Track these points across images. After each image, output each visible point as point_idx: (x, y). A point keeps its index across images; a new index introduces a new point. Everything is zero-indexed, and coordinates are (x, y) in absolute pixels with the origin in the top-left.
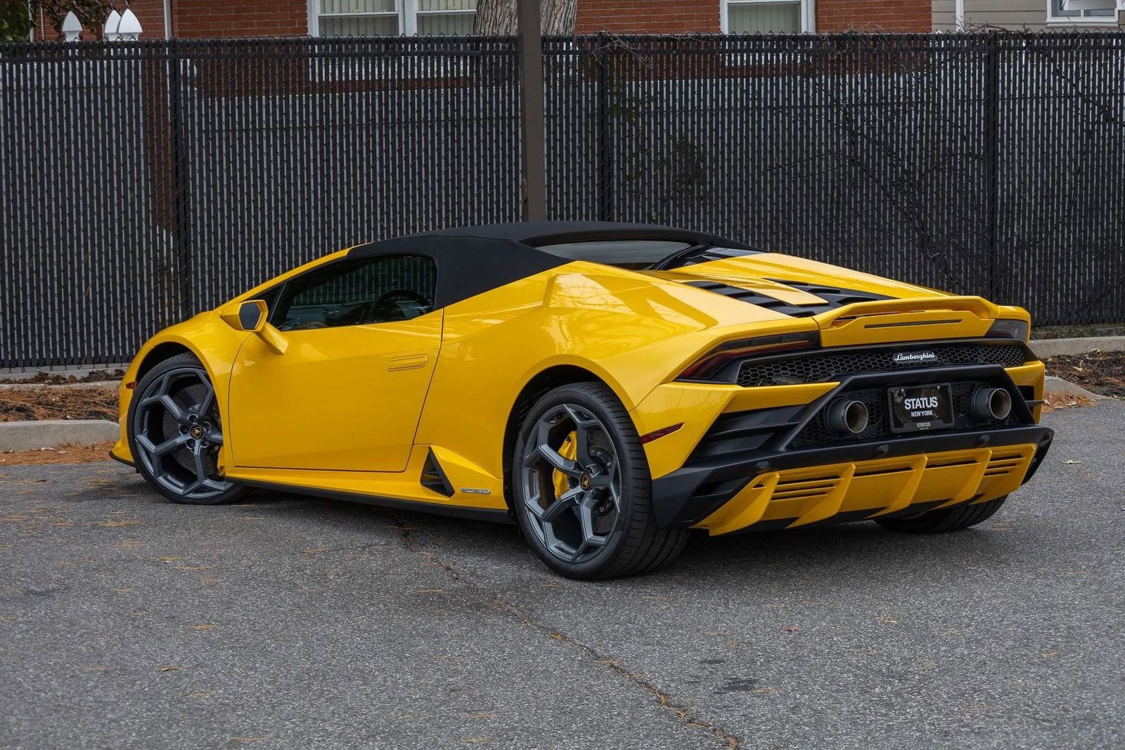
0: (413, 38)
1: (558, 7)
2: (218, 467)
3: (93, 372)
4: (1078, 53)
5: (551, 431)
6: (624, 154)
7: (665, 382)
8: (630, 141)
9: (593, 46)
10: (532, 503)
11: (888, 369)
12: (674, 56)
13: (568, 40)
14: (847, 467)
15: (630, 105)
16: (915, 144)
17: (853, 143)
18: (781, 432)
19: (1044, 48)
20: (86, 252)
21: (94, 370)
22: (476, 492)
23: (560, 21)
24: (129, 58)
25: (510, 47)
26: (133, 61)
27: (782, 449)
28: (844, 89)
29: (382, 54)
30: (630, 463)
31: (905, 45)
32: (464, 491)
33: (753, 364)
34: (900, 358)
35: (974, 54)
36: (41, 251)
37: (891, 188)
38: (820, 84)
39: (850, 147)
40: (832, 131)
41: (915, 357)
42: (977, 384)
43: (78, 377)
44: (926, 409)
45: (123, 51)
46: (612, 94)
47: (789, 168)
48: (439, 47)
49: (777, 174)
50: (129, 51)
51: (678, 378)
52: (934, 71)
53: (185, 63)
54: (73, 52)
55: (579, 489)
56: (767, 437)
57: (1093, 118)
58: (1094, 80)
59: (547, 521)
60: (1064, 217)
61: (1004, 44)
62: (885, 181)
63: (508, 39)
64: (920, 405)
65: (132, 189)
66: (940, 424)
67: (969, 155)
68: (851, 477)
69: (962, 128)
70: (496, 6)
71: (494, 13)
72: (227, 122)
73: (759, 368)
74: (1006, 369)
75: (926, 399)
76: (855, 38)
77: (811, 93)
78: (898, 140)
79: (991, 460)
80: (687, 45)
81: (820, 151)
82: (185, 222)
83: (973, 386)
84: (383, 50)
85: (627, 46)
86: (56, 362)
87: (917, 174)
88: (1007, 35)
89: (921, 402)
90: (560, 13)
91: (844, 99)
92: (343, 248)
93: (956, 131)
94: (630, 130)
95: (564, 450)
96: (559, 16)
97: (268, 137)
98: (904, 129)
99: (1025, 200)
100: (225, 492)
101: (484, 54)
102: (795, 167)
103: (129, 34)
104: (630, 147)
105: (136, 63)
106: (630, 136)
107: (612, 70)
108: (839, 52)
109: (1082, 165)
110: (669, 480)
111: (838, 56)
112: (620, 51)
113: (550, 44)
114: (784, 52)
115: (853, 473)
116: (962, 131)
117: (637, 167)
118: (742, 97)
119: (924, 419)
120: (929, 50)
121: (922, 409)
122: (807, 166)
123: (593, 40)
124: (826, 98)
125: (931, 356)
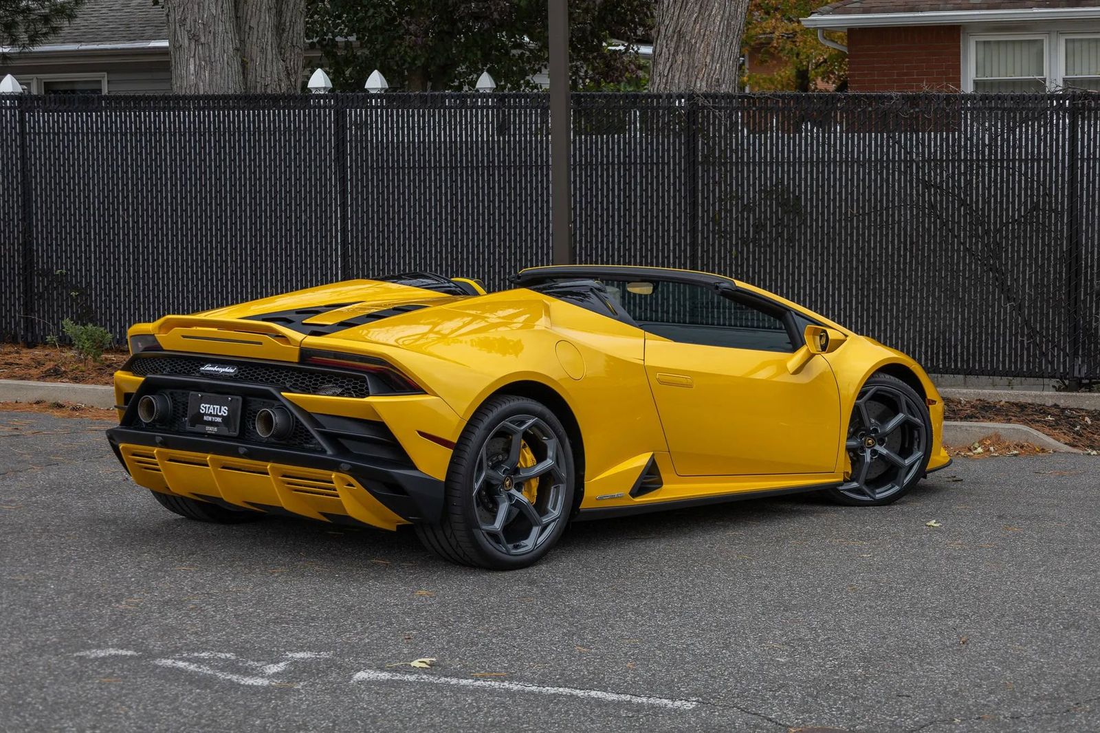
6: (708, 197)
13: (657, 97)
28: (917, 143)
34: (207, 368)
38: (894, 139)
44: (217, 416)
47: (864, 217)
49: (851, 221)
65: (305, 211)
66: (225, 431)
72: (377, 160)
76: (928, 98)
78: (972, 193)
80: (766, 102)
81: (893, 201)
91: (918, 153)
94: (714, 178)
104: (714, 192)
117: (720, 210)
118: (818, 150)
119: (212, 424)
120: (1004, 109)
121: (214, 416)
122: (881, 215)
123: (680, 97)
124: (899, 151)
125: (232, 371)
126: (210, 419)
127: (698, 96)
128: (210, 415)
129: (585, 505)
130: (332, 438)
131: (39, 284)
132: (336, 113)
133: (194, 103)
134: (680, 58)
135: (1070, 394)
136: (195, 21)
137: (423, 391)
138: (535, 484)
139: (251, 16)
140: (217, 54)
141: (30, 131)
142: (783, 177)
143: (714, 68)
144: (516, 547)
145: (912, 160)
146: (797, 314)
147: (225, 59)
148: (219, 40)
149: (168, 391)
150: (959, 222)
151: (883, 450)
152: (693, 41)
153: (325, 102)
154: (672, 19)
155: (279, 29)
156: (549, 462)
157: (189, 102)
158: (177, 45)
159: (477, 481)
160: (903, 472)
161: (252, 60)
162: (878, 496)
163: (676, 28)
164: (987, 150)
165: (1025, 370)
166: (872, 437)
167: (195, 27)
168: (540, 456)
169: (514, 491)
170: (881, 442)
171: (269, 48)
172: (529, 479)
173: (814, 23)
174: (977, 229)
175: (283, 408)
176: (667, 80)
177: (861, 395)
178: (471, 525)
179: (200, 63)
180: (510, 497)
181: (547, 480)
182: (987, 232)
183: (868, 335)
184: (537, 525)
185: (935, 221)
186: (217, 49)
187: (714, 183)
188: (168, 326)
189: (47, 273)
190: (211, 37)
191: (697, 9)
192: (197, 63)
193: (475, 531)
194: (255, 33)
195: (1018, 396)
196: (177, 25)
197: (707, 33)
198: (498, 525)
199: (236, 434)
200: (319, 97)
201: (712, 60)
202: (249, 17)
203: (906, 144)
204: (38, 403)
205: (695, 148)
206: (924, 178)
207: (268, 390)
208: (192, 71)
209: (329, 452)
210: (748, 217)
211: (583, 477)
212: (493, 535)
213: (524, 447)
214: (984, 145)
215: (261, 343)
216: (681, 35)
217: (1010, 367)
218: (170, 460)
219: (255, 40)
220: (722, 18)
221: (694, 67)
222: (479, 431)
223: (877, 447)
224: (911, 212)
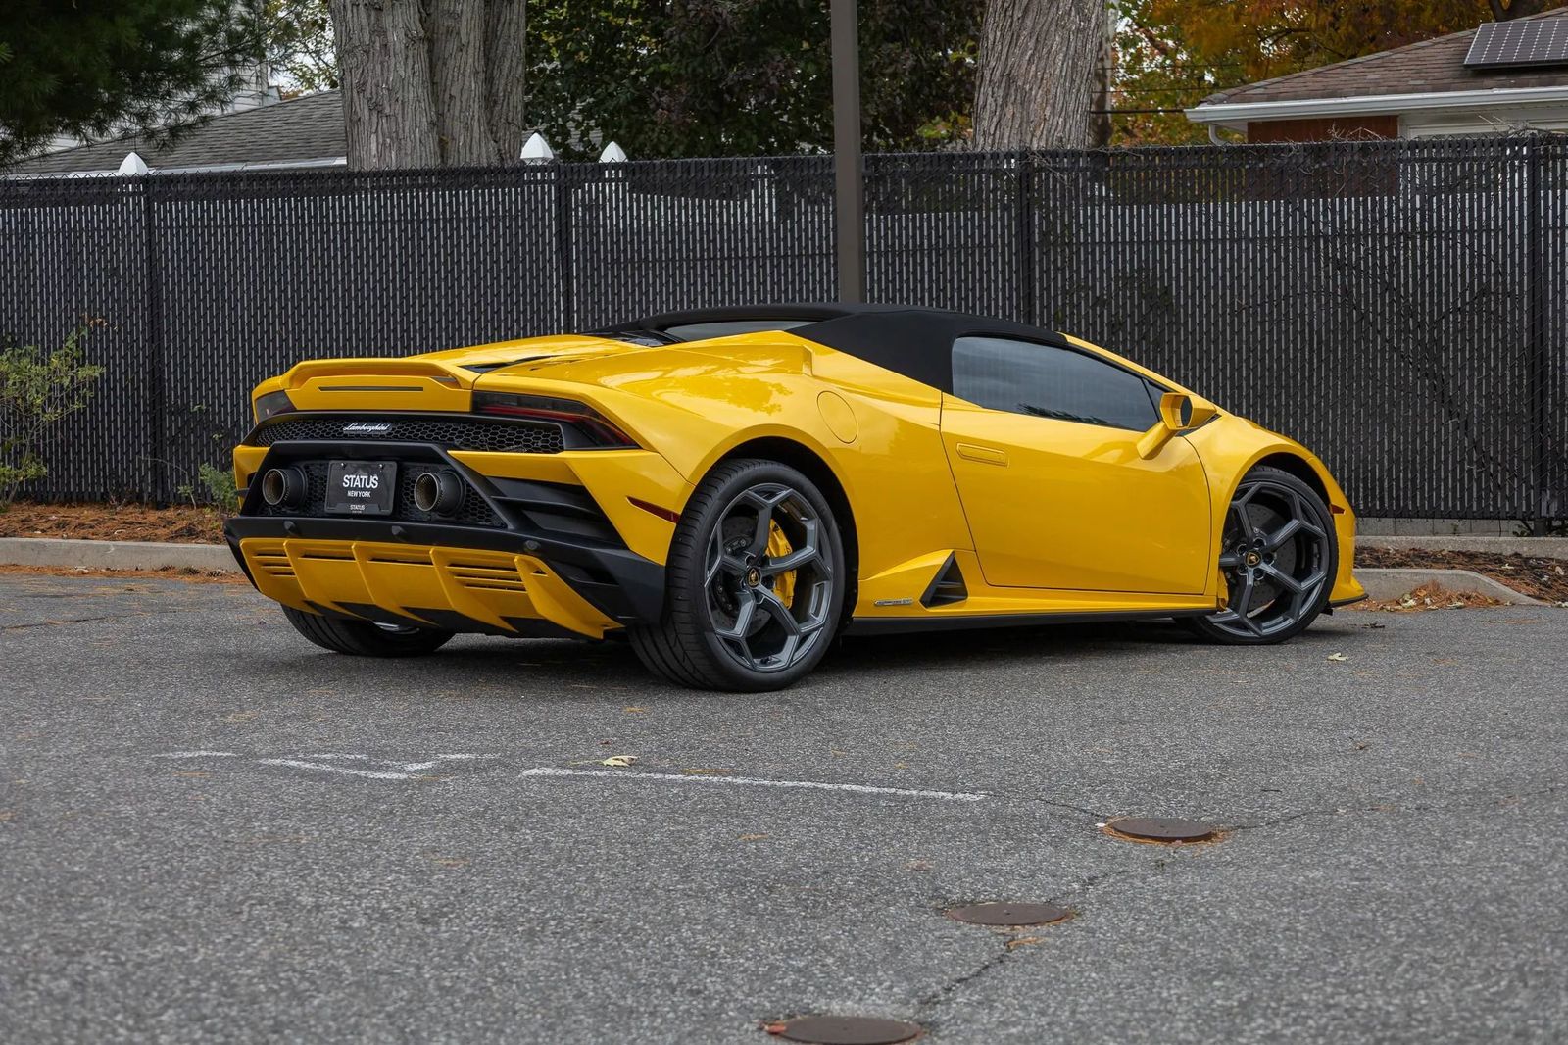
6: (1048, 289)
8: (1056, 273)
34: (351, 428)
39: (1334, 282)
40: (1310, 262)
41: (365, 428)
44: (365, 489)
47: (1271, 307)
49: (1239, 315)
61: (1546, 150)
63: (910, 157)
64: (359, 484)
75: (367, 478)
76: (1340, 149)
78: (1399, 273)
80: (1123, 160)
89: (361, 480)
94: (1055, 262)
102: (1262, 306)
104: (1055, 280)
108: (1317, 166)
111: (1317, 169)
117: (1064, 304)
118: (1193, 221)
119: (360, 500)
120: (1440, 161)
121: (361, 490)
122: (1279, 305)
123: (1009, 155)
124: (1302, 220)
125: (384, 428)
126: (356, 494)
127: (1033, 153)
128: (356, 489)
129: (857, 613)
130: (515, 509)
131: (171, 425)
132: (558, 190)
133: (372, 182)
134: (1010, 110)
135: (1536, 539)
136: (377, 86)
137: (636, 445)
138: (791, 580)
139: (452, 81)
140: (406, 129)
141: (159, 224)
142: (1147, 259)
143: (1055, 123)
144: (764, 662)
145: (1318, 232)
146: (1150, 383)
147: (418, 135)
148: (409, 110)
149: (302, 465)
150: (1382, 313)
151: (1269, 569)
152: (1027, 87)
153: (543, 176)
154: (998, 59)
155: (490, 100)
156: (810, 550)
157: (366, 180)
158: (355, 118)
159: (709, 569)
160: (1299, 599)
161: (453, 139)
162: (1265, 632)
163: (1004, 70)
164: (1418, 215)
165: (1475, 509)
166: (1255, 552)
167: (377, 94)
168: (797, 541)
169: (761, 588)
170: (1268, 558)
171: (476, 124)
172: (781, 572)
173: (1203, 115)
174: (1407, 322)
175: (451, 474)
176: (993, 141)
177: (1239, 494)
178: (702, 628)
179: (384, 141)
180: (757, 595)
181: (807, 574)
182: (1420, 325)
183: (1247, 417)
184: (794, 634)
185: (1351, 313)
186: (407, 123)
187: (1056, 269)
188: (300, 378)
189: (183, 410)
190: (398, 107)
191: (1031, 45)
192: (381, 141)
193: (708, 635)
194: (458, 103)
195: (1465, 543)
196: (355, 94)
197: (1046, 76)
198: (740, 629)
199: (388, 511)
200: (535, 169)
201: (1053, 112)
202: (449, 83)
203: (1309, 210)
204: (164, 569)
205: (1030, 224)
206: (1334, 256)
207: (430, 449)
208: (374, 152)
209: (510, 527)
210: (1102, 313)
211: (856, 573)
212: (732, 643)
213: (775, 529)
214: (1414, 209)
215: (421, 389)
216: (1011, 80)
217: (1455, 506)
218: (305, 556)
219: (457, 113)
220: (1065, 56)
221: (1029, 122)
222: (713, 502)
223: (1263, 566)
224: (1319, 300)
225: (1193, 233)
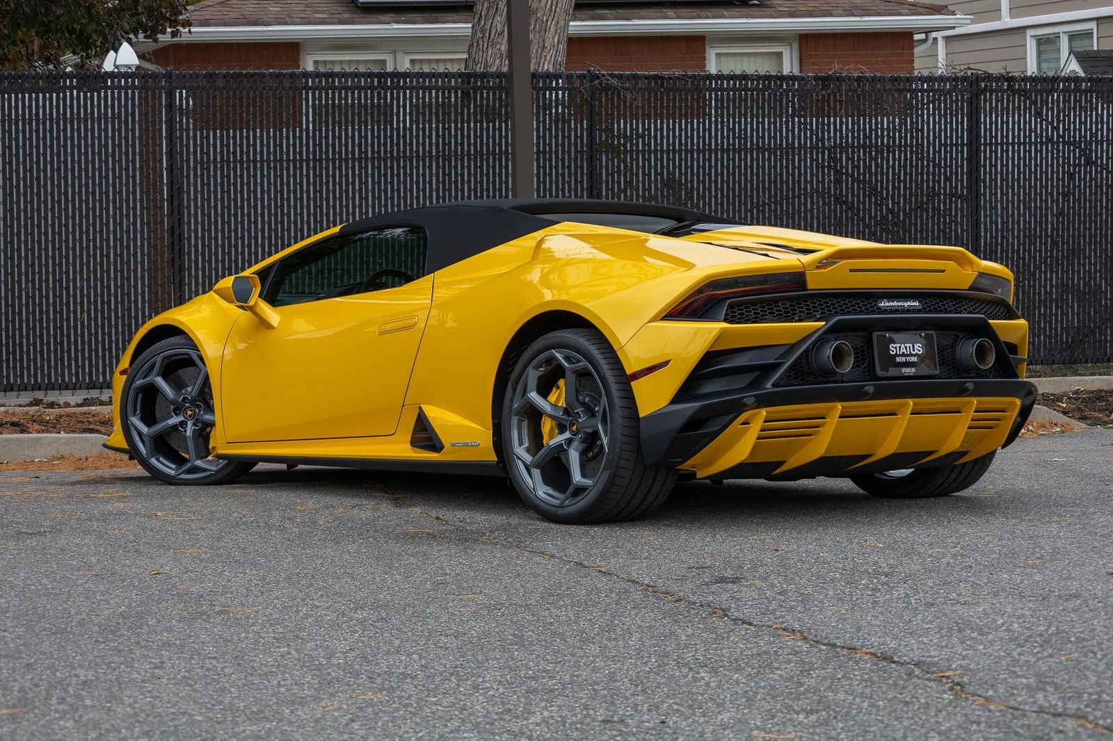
0: (405, 73)
1: (548, 49)
2: (210, 447)
3: (87, 399)
4: (1058, 96)
5: (540, 379)
6: (613, 189)
7: (653, 320)
8: (619, 177)
9: (582, 83)
10: (521, 451)
11: (873, 312)
12: (662, 93)
13: (557, 77)
14: (832, 408)
15: (619, 141)
16: (899, 183)
17: (838, 181)
18: (768, 370)
19: (1025, 91)
20: (82, 278)
21: (89, 397)
22: (466, 445)
23: (549, 63)
24: (126, 88)
25: (501, 82)
26: (130, 91)
27: (769, 385)
28: (829, 128)
29: (375, 88)
30: (617, 401)
31: (888, 86)
32: (453, 445)
33: (739, 304)
34: (884, 304)
35: (957, 96)
36: (37, 277)
37: (875, 226)
38: (805, 123)
39: (835, 185)
40: (817, 169)
41: (900, 304)
42: (961, 335)
43: (73, 403)
44: (911, 355)
45: (120, 81)
46: (601, 130)
47: (775, 206)
48: (430, 81)
49: (763, 211)
50: (126, 82)
51: (665, 316)
52: (917, 112)
53: (181, 94)
54: (71, 82)
55: (567, 435)
56: (755, 374)
57: (1074, 160)
58: (1075, 122)
59: (537, 467)
60: (1046, 257)
61: (986, 86)
62: (870, 220)
63: (499, 75)
64: (905, 351)
65: (128, 215)
66: (925, 371)
67: (952, 195)
68: (836, 419)
69: (945, 168)
70: (487, 48)
71: (485, 55)
72: (222, 152)
73: (745, 308)
74: (990, 321)
75: (911, 345)
76: (839, 79)
77: (796, 132)
78: (882, 179)
79: (975, 412)
80: (675, 83)
81: (806, 189)
82: (180, 265)
83: (957, 337)
84: (376, 84)
85: (616, 82)
86: (50, 387)
87: (902, 214)
88: (988, 77)
89: (906, 347)
90: (550, 55)
91: (829, 138)
92: (335, 225)
93: (940, 171)
94: (619, 167)
95: (553, 397)
96: (548, 58)
97: (262, 168)
98: (888, 168)
99: (1008, 240)
100: (217, 472)
101: (475, 89)
102: (781, 204)
103: (126, 66)
104: (619, 182)
105: (133, 93)
106: (619, 172)
107: (600, 107)
108: (824, 92)
109: (1063, 206)
110: (655, 417)
111: (823, 95)
112: (609, 88)
113: (541, 81)
114: (770, 91)
115: (838, 414)
116: (945, 172)
119: (907, 364)
121: (907, 355)
122: (793, 204)
124: (811, 137)
125: (915, 304)
126: (903, 359)
127: (604, 76)
128: (903, 355)
145: (823, 147)
164: (897, 134)
199: (937, 371)
203: (817, 129)
206: (835, 165)
214: (894, 129)
224: (824, 200)
225: (728, 144)
